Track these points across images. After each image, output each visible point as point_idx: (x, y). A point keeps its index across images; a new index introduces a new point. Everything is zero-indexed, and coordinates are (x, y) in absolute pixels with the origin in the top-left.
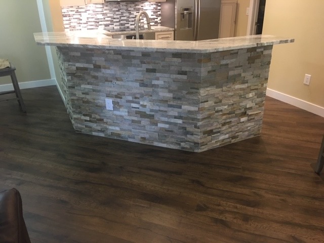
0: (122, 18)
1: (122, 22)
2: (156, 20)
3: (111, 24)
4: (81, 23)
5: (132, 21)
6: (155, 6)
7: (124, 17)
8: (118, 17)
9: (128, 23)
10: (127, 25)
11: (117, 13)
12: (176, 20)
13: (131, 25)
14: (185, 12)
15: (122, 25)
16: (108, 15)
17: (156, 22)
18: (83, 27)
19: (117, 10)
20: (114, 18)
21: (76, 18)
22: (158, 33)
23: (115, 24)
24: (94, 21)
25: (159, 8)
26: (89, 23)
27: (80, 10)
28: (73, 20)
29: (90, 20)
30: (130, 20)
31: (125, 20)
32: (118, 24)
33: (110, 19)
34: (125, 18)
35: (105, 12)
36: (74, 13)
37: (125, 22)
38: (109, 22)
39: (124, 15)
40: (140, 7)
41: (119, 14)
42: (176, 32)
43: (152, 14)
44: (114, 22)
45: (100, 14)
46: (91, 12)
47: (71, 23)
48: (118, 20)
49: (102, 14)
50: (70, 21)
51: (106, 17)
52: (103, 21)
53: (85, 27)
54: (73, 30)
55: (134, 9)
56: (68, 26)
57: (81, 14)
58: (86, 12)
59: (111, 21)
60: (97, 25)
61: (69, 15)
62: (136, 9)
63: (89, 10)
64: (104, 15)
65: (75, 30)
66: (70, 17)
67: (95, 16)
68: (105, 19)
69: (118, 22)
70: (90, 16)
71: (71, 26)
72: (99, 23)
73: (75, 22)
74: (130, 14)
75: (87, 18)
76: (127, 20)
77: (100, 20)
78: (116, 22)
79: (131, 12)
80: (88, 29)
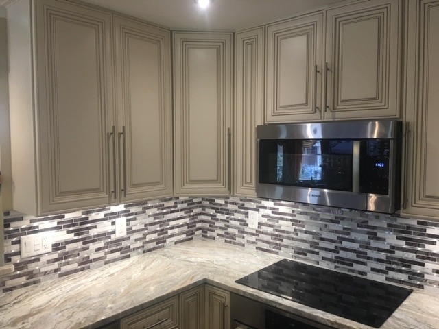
0: (345, 244)
1: (342, 254)
3: (313, 252)
4: (246, 233)
5: (380, 261)
7: (353, 241)
8: (334, 236)
9: (364, 264)
11: (332, 226)
13: (374, 270)
15: (343, 261)
18: (248, 241)
19: (333, 218)
20: (322, 239)
21: (238, 220)
23: (323, 254)
24: (272, 235)
26: (261, 236)
27: (247, 205)
28: (232, 222)
29: (264, 228)
30: (370, 254)
31: (355, 251)
32: (330, 255)
33: (310, 237)
34: (356, 246)
35: (299, 217)
38: (307, 246)
39: (353, 236)
41: (336, 232)
44: (322, 249)
45: (287, 220)
46: (269, 212)
47: (228, 226)
48: (332, 246)
49: (291, 220)
50: (227, 224)
51: (301, 231)
52: (293, 239)
53: (253, 243)
54: (230, 242)
55: (389, 225)
56: (222, 232)
57: (247, 213)
58: (258, 210)
59: (314, 245)
60: (277, 244)
61: (228, 210)
62: (396, 226)
63: (265, 208)
64: (296, 225)
65: (234, 243)
66: (228, 214)
67: (276, 224)
68: (297, 234)
69: (330, 250)
70: (265, 220)
71: (228, 233)
72: (282, 240)
73: (236, 228)
74: (373, 236)
75: (259, 224)
76: (361, 252)
77: (285, 235)
78: (326, 249)
79: (376, 234)
80: (257, 248)
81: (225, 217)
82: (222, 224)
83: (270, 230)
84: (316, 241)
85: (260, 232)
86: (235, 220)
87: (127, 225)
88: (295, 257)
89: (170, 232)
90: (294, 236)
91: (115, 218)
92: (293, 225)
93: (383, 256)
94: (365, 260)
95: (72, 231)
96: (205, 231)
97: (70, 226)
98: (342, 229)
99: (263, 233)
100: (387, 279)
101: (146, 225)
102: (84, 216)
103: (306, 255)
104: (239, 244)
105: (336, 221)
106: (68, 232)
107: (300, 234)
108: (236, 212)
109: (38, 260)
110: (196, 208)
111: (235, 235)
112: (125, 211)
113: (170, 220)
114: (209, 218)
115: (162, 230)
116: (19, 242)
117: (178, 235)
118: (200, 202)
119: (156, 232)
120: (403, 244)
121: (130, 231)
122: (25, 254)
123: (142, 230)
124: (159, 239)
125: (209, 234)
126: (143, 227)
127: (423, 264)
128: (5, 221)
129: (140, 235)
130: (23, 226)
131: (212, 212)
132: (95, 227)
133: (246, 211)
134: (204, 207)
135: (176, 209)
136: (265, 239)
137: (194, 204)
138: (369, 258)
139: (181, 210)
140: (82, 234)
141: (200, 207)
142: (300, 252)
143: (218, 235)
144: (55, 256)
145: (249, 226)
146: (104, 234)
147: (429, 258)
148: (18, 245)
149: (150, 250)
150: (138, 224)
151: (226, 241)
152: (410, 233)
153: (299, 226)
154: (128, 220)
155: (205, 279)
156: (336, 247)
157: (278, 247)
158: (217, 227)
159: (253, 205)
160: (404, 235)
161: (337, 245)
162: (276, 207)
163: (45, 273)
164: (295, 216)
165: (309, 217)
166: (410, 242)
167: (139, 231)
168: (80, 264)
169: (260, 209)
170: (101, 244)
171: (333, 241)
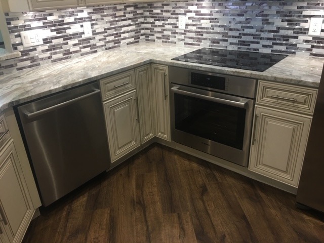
0: (247, 31)
1: (244, 38)
3: (224, 40)
4: (177, 33)
5: (269, 39)
7: (252, 28)
9: (258, 43)
10: (253, 46)
11: (238, 19)
13: (264, 46)
15: (243, 43)
16: (221, 23)
18: (178, 39)
20: (231, 30)
23: (231, 40)
24: (196, 32)
26: (188, 34)
27: (177, 11)
28: (167, 27)
29: (190, 28)
30: (263, 35)
31: (252, 35)
32: (235, 41)
33: (222, 30)
34: (253, 31)
35: (215, 16)
36: (169, 14)
38: (220, 36)
39: (252, 24)
41: (240, 22)
44: (230, 37)
45: (206, 19)
46: (193, 15)
47: (164, 30)
48: (237, 34)
49: (209, 19)
50: (163, 28)
51: (216, 26)
52: (210, 33)
53: (182, 40)
54: (166, 42)
55: (278, 12)
56: (160, 35)
57: (178, 18)
58: (186, 14)
59: (225, 35)
60: (199, 38)
61: (163, 17)
62: (283, 12)
63: (190, 12)
64: (212, 22)
65: (169, 42)
66: (163, 20)
67: (198, 23)
68: (213, 29)
69: (236, 37)
70: (190, 22)
71: (164, 36)
72: (202, 35)
73: (169, 30)
75: (186, 25)
76: (257, 35)
77: (205, 30)
78: (233, 37)
79: (268, 20)
80: (185, 44)
81: (161, 23)
82: (159, 29)
83: (194, 28)
84: (226, 32)
85: (187, 31)
86: (169, 24)
87: (92, 28)
88: (212, 46)
89: (123, 36)
90: (211, 31)
91: (82, 22)
92: (210, 22)
93: (271, 35)
94: (259, 40)
95: (55, 30)
96: (147, 36)
97: (52, 26)
98: (245, 20)
99: (189, 32)
100: (272, 51)
101: (105, 29)
102: (60, 19)
103: (218, 43)
104: (172, 42)
105: (241, 15)
106: (52, 31)
107: (215, 28)
108: (169, 18)
109: (35, 49)
110: (140, 18)
111: (169, 36)
112: (88, 17)
113: (121, 27)
114: (149, 26)
115: (117, 34)
116: (19, 36)
117: (129, 38)
118: (142, 14)
119: (113, 35)
120: (285, 25)
121: (94, 33)
122: (25, 45)
123: (103, 33)
124: (115, 40)
125: (151, 38)
126: (103, 30)
127: (297, 37)
128: (7, 19)
129: (101, 37)
130: (20, 25)
131: (152, 20)
132: (69, 28)
133: (177, 16)
134: (145, 17)
135: (125, 18)
136: (190, 36)
137: (138, 14)
138: (261, 39)
139: (129, 19)
140: (61, 33)
141: (142, 17)
142: (214, 41)
143: (157, 38)
144: (46, 47)
145: (179, 27)
146: (77, 34)
147: (301, 33)
148: (19, 38)
149: (110, 48)
150: (99, 28)
151: (163, 42)
152: (291, 16)
153: (215, 22)
154: (92, 25)
155: (151, 60)
156: (240, 34)
157: (199, 40)
158: (156, 32)
159: (182, 11)
160: (287, 18)
161: (240, 32)
162: (199, 10)
163: (42, 59)
164: (212, 15)
165: (222, 14)
166: (290, 22)
167: (100, 33)
168: (64, 54)
169: (187, 13)
170: (76, 41)
171: (238, 30)
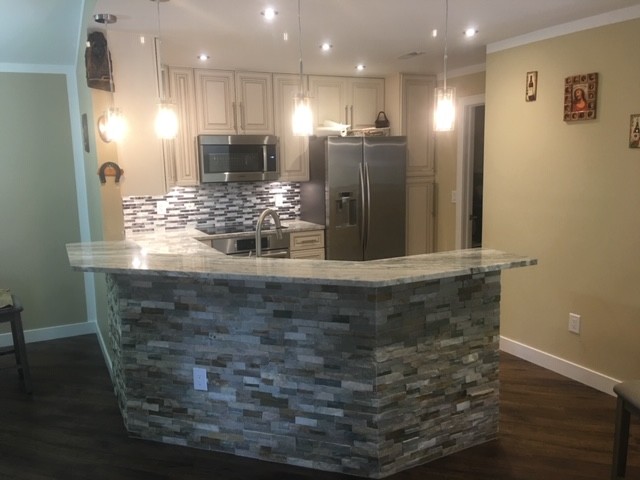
0: (230, 209)
1: (229, 215)
2: (291, 210)
3: (211, 219)
4: (155, 219)
5: (249, 213)
6: (289, 188)
7: (234, 206)
8: (224, 206)
9: (241, 217)
10: (238, 220)
11: (222, 200)
12: (328, 210)
13: (247, 219)
14: (344, 198)
15: (229, 219)
16: (206, 204)
17: (292, 214)
18: (157, 225)
19: (222, 194)
20: (216, 209)
21: (146, 211)
22: (296, 235)
23: (217, 219)
24: (179, 215)
25: (296, 190)
26: (170, 219)
27: (155, 197)
28: (140, 214)
29: (171, 212)
30: (244, 211)
31: (236, 211)
32: (222, 218)
33: (208, 210)
34: (236, 208)
35: (199, 198)
36: (143, 201)
37: (236, 215)
38: (207, 216)
39: (235, 203)
40: (263, 189)
41: (224, 203)
42: (328, 231)
43: (285, 199)
44: (216, 215)
45: (190, 202)
46: (175, 200)
47: (136, 218)
48: (223, 212)
49: (194, 202)
50: (135, 216)
51: (201, 207)
52: (195, 214)
53: (162, 225)
54: (138, 231)
55: (252, 193)
56: (131, 224)
57: (155, 204)
58: (166, 200)
59: (211, 214)
60: (183, 221)
61: (134, 205)
62: (256, 192)
63: (172, 197)
64: (197, 204)
65: (143, 230)
66: (135, 208)
67: (182, 207)
68: (199, 210)
69: (222, 215)
70: (172, 206)
71: (135, 224)
72: (187, 217)
73: (144, 218)
74: (245, 201)
75: (167, 210)
76: (239, 211)
77: (190, 213)
78: (219, 215)
80: (167, 229)
81: (132, 211)
82: (130, 218)
83: (177, 212)
84: (212, 211)
85: (168, 216)
86: (142, 211)
90: (197, 212)
92: (195, 205)
93: (251, 210)
98: (228, 200)
99: (171, 216)
104: (148, 230)
105: (224, 197)
107: (201, 210)
108: (143, 205)
111: (143, 224)
120: (259, 201)
133: (154, 202)
136: (174, 220)
138: (243, 214)
145: (158, 213)
147: (270, 205)
151: (134, 231)
152: (262, 195)
153: (200, 204)
156: (225, 212)
159: (160, 197)
160: (259, 197)
161: (226, 210)
162: (181, 194)
165: (206, 197)
166: (262, 199)
169: (168, 199)
171: (222, 209)
